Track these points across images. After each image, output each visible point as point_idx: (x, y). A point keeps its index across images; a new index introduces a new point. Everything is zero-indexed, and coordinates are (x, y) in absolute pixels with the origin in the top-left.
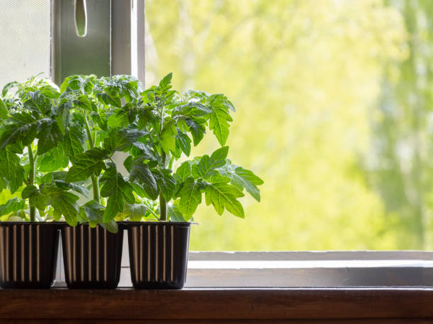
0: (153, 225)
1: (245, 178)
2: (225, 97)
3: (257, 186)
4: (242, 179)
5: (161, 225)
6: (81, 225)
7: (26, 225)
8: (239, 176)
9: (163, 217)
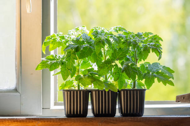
0: (130, 90)
1: (167, 70)
2: (158, 36)
3: (172, 74)
4: (166, 71)
5: (133, 90)
6: (100, 91)
7: (77, 91)
8: (164, 70)
9: (134, 87)
